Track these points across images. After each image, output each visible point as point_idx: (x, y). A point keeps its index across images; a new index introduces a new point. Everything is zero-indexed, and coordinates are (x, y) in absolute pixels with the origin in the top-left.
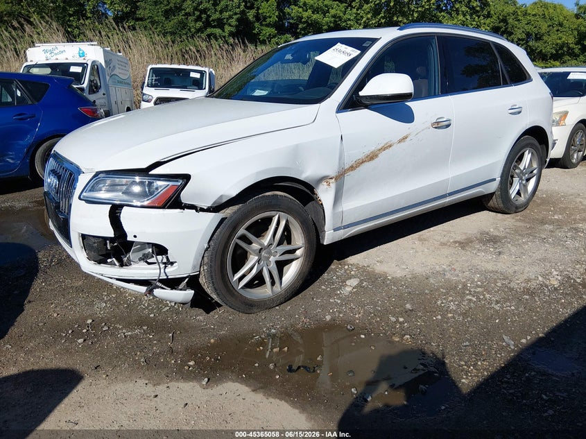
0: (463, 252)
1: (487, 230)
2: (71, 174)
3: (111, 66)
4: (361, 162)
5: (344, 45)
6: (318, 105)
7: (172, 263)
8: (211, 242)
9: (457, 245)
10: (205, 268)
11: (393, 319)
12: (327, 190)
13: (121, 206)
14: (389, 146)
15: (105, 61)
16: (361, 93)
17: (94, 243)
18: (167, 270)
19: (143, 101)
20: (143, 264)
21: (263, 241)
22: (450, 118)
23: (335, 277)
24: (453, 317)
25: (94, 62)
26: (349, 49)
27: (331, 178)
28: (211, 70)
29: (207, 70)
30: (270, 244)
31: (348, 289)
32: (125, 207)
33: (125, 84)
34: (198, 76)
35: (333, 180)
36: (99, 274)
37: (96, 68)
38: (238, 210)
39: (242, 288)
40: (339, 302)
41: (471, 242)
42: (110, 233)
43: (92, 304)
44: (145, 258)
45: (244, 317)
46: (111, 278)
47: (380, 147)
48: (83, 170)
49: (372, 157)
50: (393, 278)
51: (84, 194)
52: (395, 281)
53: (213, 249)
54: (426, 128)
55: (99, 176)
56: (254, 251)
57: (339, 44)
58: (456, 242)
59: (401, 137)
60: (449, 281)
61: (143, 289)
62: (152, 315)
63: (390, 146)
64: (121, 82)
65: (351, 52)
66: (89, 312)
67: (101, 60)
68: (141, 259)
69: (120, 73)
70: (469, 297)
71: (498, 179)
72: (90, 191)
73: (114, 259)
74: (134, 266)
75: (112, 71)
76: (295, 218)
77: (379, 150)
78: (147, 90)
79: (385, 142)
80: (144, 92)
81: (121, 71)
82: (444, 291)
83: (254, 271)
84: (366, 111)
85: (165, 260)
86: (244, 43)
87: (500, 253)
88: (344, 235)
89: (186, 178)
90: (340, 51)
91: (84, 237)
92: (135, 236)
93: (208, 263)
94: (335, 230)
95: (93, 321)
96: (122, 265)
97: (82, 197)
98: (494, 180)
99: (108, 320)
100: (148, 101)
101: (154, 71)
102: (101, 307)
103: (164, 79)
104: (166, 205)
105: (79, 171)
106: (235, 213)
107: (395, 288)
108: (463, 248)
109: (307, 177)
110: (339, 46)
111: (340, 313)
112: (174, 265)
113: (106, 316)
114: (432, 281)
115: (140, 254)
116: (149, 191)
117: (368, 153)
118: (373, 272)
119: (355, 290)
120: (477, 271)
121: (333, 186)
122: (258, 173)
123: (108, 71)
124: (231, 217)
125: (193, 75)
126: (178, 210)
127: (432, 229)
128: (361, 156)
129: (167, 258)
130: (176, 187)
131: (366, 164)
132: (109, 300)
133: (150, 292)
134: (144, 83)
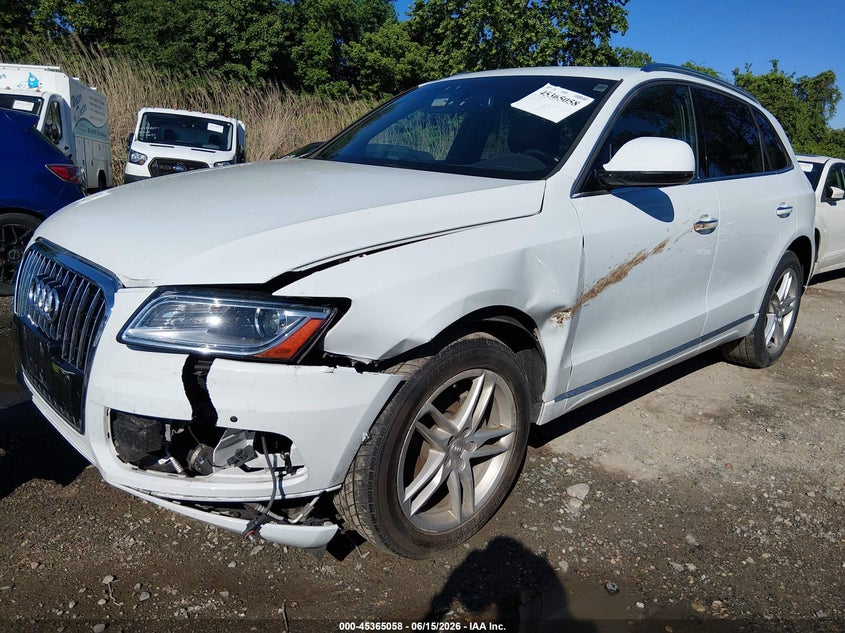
0: (728, 434)
1: (743, 396)
2: (94, 289)
3: (81, 105)
4: (604, 284)
5: (558, 88)
6: (542, 182)
7: (293, 470)
8: (375, 428)
9: (712, 420)
10: (359, 477)
11: (678, 567)
12: (555, 332)
13: (211, 358)
14: (640, 259)
15: (72, 98)
16: (607, 167)
17: (140, 429)
18: (285, 484)
19: (131, 162)
20: (235, 472)
21: (453, 423)
22: (716, 218)
23: (543, 481)
24: (773, 560)
25: (53, 97)
26: (571, 95)
27: (567, 311)
28: (240, 122)
29: (233, 121)
30: (466, 428)
31: (576, 505)
32: (216, 360)
33: (99, 134)
34: (220, 129)
35: (569, 314)
36: (144, 491)
37: (56, 107)
38: (424, 367)
39: (416, 513)
40: (570, 531)
41: (730, 416)
42: (184, 411)
43: (104, 540)
44: (240, 461)
45: (412, 567)
46: (171, 500)
47: (630, 259)
48: (123, 281)
49: (619, 275)
50: (640, 481)
51: (130, 331)
52: (648, 489)
53: (378, 443)
54: (688, 231)
55: (164, 296)
56: (440, 443)
57: (548, 85)
58: (707, 416)
59: (656, 245)
60: (729, 488)
61: (240, 525)
62: (232, 565)
63: (643, 258)
64: (94, 131)
65: (577, 100)
66: (102, 559)
67: (66, 96)
68: (233, 461)
69: (92, 117)
70: (779, 519)
71: (757, 315)
72: (143, 324)
73: (172, 458)
74: (217, 474)
75: (81, 113)
76: (507, 381)
77: (630, 264)
78: (137, 146)
79: (638, 252)
80: (133, 147)
81: (94, 114)
82: (735, 508)
83: (437, 481)
84: (610, 197)
85: (281, 463)
86: (281, 88)
87: (784, 437)
88: (567, 407)
89: (342, 305)
90: (555, 96)
91: (115, 415)
92: (234, 419)
93: (365, 469)
94: (558, 399)
95: (115, 578)
96: (191, 473)
97: (124, 337)
98: (752, 316)
99: (144, 575)
100: (138, 163)
101: (149, 117)
102: (125, 546)
103: (164, 130)
104: (299, 357)
105: (114, 284)
106: (418, 373)
107: (654, 503)
108: (723, 425)
109: (533, 308)
110: (548, 87)
111: (580, 555)
112: (299, 472)
113: (139, 568)
114: (705, 488)
115: (232, 452)
116: (261, 327)
117: (615, 268)
118: (602, 468)
119: (587, 507)
120: (767, 470)
121: (567, 323)
122: (467, 299)
123: (74, 113)
124: (412, 379)
125: (211, 127)
126: (325, 368)
127: (659, 391)
128: (606, 273)
129: (287, 460)
130: (318, 322)
131: (612, 287)
132: (139, 530)
133: (254, 529)
134: (132, 135)
